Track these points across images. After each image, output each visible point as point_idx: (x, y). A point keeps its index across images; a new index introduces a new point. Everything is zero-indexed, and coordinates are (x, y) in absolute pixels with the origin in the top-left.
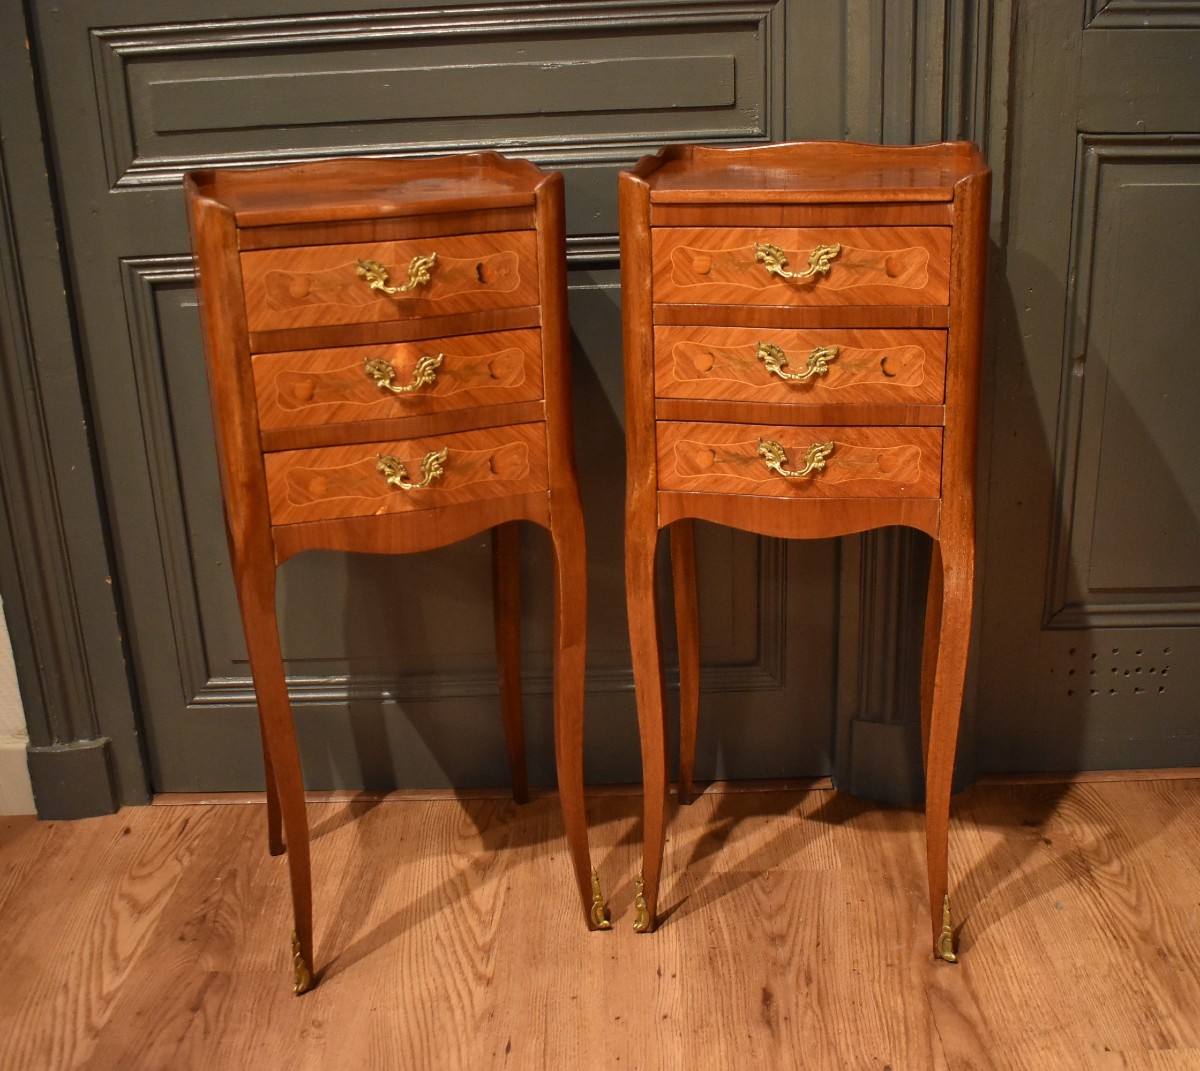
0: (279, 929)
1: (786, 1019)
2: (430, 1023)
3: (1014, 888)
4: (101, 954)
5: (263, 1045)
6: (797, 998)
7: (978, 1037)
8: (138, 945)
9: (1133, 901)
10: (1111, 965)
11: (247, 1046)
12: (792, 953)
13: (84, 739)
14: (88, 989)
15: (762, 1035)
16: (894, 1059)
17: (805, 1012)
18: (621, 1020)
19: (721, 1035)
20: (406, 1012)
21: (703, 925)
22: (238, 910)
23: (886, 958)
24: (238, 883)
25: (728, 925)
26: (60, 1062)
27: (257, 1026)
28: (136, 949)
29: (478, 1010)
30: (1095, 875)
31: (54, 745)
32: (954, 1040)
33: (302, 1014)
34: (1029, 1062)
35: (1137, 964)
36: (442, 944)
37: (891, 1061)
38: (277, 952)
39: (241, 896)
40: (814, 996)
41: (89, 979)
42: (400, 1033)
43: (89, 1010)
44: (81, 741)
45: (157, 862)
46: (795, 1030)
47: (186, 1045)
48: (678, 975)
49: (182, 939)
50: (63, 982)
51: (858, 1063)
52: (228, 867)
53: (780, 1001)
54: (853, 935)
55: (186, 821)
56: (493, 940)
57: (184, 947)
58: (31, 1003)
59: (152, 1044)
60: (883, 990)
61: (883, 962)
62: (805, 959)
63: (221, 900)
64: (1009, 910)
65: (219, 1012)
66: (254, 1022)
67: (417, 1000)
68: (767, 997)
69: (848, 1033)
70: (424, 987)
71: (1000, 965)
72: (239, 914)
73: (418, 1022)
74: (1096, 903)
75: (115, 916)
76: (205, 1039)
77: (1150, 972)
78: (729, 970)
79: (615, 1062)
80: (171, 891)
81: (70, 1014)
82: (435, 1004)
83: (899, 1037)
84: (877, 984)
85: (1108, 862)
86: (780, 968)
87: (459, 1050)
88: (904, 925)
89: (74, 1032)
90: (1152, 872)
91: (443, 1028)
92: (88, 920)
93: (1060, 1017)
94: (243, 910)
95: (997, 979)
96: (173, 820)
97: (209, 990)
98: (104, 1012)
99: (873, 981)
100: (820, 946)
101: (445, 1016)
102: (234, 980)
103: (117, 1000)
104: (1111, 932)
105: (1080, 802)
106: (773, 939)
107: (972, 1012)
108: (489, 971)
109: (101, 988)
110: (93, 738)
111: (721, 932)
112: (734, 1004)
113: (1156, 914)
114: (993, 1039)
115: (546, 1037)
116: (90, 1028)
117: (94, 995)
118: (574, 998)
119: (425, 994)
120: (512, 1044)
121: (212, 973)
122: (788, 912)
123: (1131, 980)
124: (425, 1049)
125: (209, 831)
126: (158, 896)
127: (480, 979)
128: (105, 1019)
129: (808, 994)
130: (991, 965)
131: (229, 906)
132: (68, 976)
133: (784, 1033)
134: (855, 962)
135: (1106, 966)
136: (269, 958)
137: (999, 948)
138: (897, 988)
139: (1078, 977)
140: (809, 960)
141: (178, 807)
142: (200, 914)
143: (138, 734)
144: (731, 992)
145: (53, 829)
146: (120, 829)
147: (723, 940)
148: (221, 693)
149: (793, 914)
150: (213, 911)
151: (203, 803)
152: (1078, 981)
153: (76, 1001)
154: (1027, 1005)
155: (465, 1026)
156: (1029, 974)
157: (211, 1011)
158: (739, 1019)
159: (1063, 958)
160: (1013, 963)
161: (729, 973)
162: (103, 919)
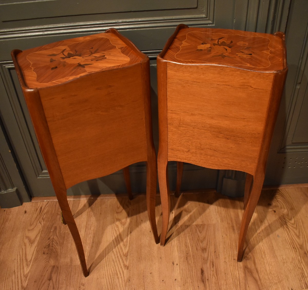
0: (70, 249)
1: (208, 280)
2: (113, 284)
4: (23, 259)
6: (210, 272)
7: (258, 285)
8: (32, 256)
9: (298, 234)
10: (292, 258)
12: (208, 255)
13: (10, 188)
14: (21, 273)
15: (201, 286)
17: (213, 277)
18: (164, 281)
19: (191, 286)
20: (106, 280)
21: (184, 245)
23: (233, 257)
24: (57, 232)
25: (191, 245)
27: (67, 286)
28: (32, 257)
29: (126, 278)
30: (287, 224)
31: (2, 191)
32: (252, 287)
33: (79, 281)
35: (299, 257)
36: (114, 254)
38: (70, 258)
39: (58, 237)
40: (215, 271)
41: (20, 269)
43: (21, 281)
44: (9, 189)
45: (35, 224)
46: (210, 284)
48: (178, 264)
49: (44, 253)
50: (14, 271)
52: (54, 225)
53: (206, 274)
54: (224, 248)
55: (41, 208)
56: (128, 252)
57: (45, 256)
58: (6, 278)
60: (233, 268)
61: (232, 258)
62: (212, 257)
63: (53, 238)
64: (265, 237)
65: (56, 281)
66: (66, 284)
67: (109, 275)
68: (202, 272)
69: (224, 285)
71: (264, 259)
72: (59, 244)
73: (110, 283)
74: (288, 235)
75: (25, 245)
77: (302, 260)
80: (39, 235)
81: (17, 283)
82: (114, 276)
83: (238, 286)
84: (231, 267)
85: (291, 219)
86: (205, 261)
89: (18, 289)
90: (303, 223)
91: (116, 285)
92: (18, 247)
93: (280, 278)
94: (59, 242)
95: (263, 264)
96: (38, 207)
97: (53, 272)
98: (26, 281)
99: (230, 265)
100: (216, 252)
101: (117, 281)
102: (59, 268)
103: (29, 277)
104: (292, 246)
105: (282, 196)
106: (203, 250)
107: (257, 277)
108: (127, 263)
109: (24, 272)
110: (12, 188)
111: (189, 247)
112: (194, 275)
113: (304, 238)
114: (262, 286)
115: (144, 288)
116: (22, 287)
117: (22, 275)
118: (151, 273)
119: (111, 272)
121: (53, 266)
122: (207, 240)
123: (298, 263)
125: (48, 212)
126: (36, 237)
127: (125, 267)
128: (26, 284)
129: (213, 271)
130: (261, 259)
131: (56, 241)
132: (15, 267)
133: (207, 285)
134: (225, 258)
135: (291, 259)
136: (68, 260)
137: (263, 252)
138: (237, 268)
139: (284, 263)
140: (213, 257)
141: (39, 203)
142: (48, 244)
143: (25, 186)
144: (193, 270)
145: (5, 212)
146: (24, 211)
147: (190, 250)
148: (46, 174)
149: (208, 240)
150: (51, 243)
151: (45, 201)
152: (284, 264)
153: (18, 277)
154: (271, 274)
155: (122, 285)
156: (271, 262)
157: (54, 280)
158: (195, 280)
159: (280, 256)
160: (267, 257)
161: (192, 263)
162: (22, 246)
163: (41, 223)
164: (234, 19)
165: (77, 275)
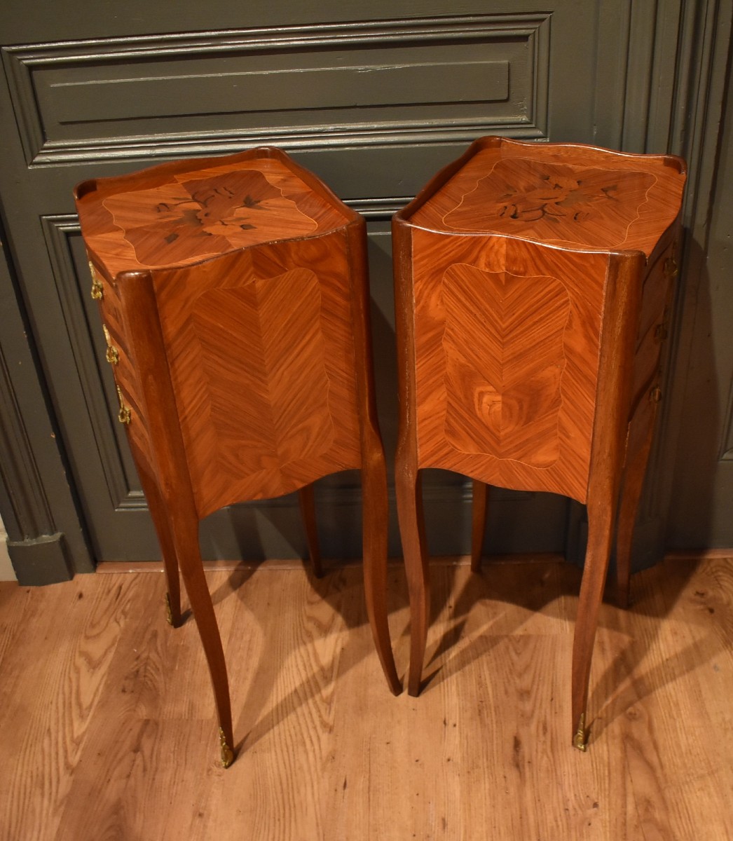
0: (189, 683)
1: (529, 762)
2: (292, 765)
4: (70, 703)
5: (183, 781)
6: (537, 744)
7: (656, 779)
8: (95, 696)
11: (172, 783)
12: (535, 706)
13: (46, 534)
14: (64, 733)
15: (513, 775)
16: (600, 798)
17: (542, 758)
18: (419, 762)
19: (486, 776)
20: (276, 755)
21: (474, 681)
22: (160, 667)
24: (159, 642)
25: (491, 682)
26: (51, 794)
27: (178, 765)
28: (93, 699)
29: (324, 753)
31: (27, 540)
32: (640, 783)
33: (208, 756)
34: (689, 802)
36: (299, 697)
37: (598, 799)
38: (188, 703)
39: (161, 655)
40: (549, 743)
41: (64, 725)
42: (273, 772)
43: (66, 751)
44: (44, 536)
45: (103, 623)
46: (535, 773)
47: (132, 781)
48: (457, 725)
49: (124, 691)
50: (47, 728)
51: (576, 799)
52: (152, 628)
53: (525, 749)
55: (120, 588)
57: (126, 697)
58: (27, 744)
59: (109, 780)
61: (595, 715)
62: (543, 711)
63: (148, 658)
64: (683, 673)
65: (152, 754)
66: (176, 762)
67: (283, 744)
68: (517, 744)
69: (571, 775)
70: (287, 733)
71: (674, 719)
72: (161, 670)
73: (284, 763)
75: (78, 671)
76: (144, 776)
78: (492, 721)
79: (415, 796)
80: (113, 650)
81: (53, 755)
82: (295, 747)
83: (604, 779)
86: (525, 718)
87: (313, 787)
89: (58, 769)
91: (301, 768)
92: (60, 675)
93: (712, 763)
94: (163, 666)
95: (672, 731)
96: (111, 586)
97: (145, 735)
98: (76, 753)
100: (554, 701)
101: (302, 759)
102: (160, 727)
103: (84, 743)
106: (522, 694)
107: (655, 760)
108: (330, 719)
109: (72, 731)
110: (52, 533)
111: (487, 687)
112: (495, 749)
114: (666, 781)
115: (369, 776)
116: (67, 766)
117: (68, 739)
118: (388, 743)
119: (288, 738)
120: (348, 782)
121: (146, 720)
122: (532, 672)
124: (290, 785)
125: (137, 596)
126: (105, 653)
127: (325, 727)
128: (77, 758)
129: (544, 742)
130: (668, 718)
131: (154, 663)
132: (50, 722)
133: (528, 774)
136: (183, 708)
137: (674, 704)
139: (726, 730)
140: (546, 712)
141: (114, 575)
142: (135, 670)
143: (83, 530)
144: (493, 739)
145: (30, 593)
146: (76, 595)
147: (488, 694)
148: (138, 501)
149: (535, 672)
150: (143, 668)
151: (131, 571)
153: (57, 743)
154: (691, 753)
155: (316, 767)
156: (694, 727)
157: (147, 752)
158: (498, 762)
159: (717, 713)
160: (683, 716)
161: (492, 724)
162: (69, 673)
163: (118, 623)
164: (595, 127)
165: (203, 742)
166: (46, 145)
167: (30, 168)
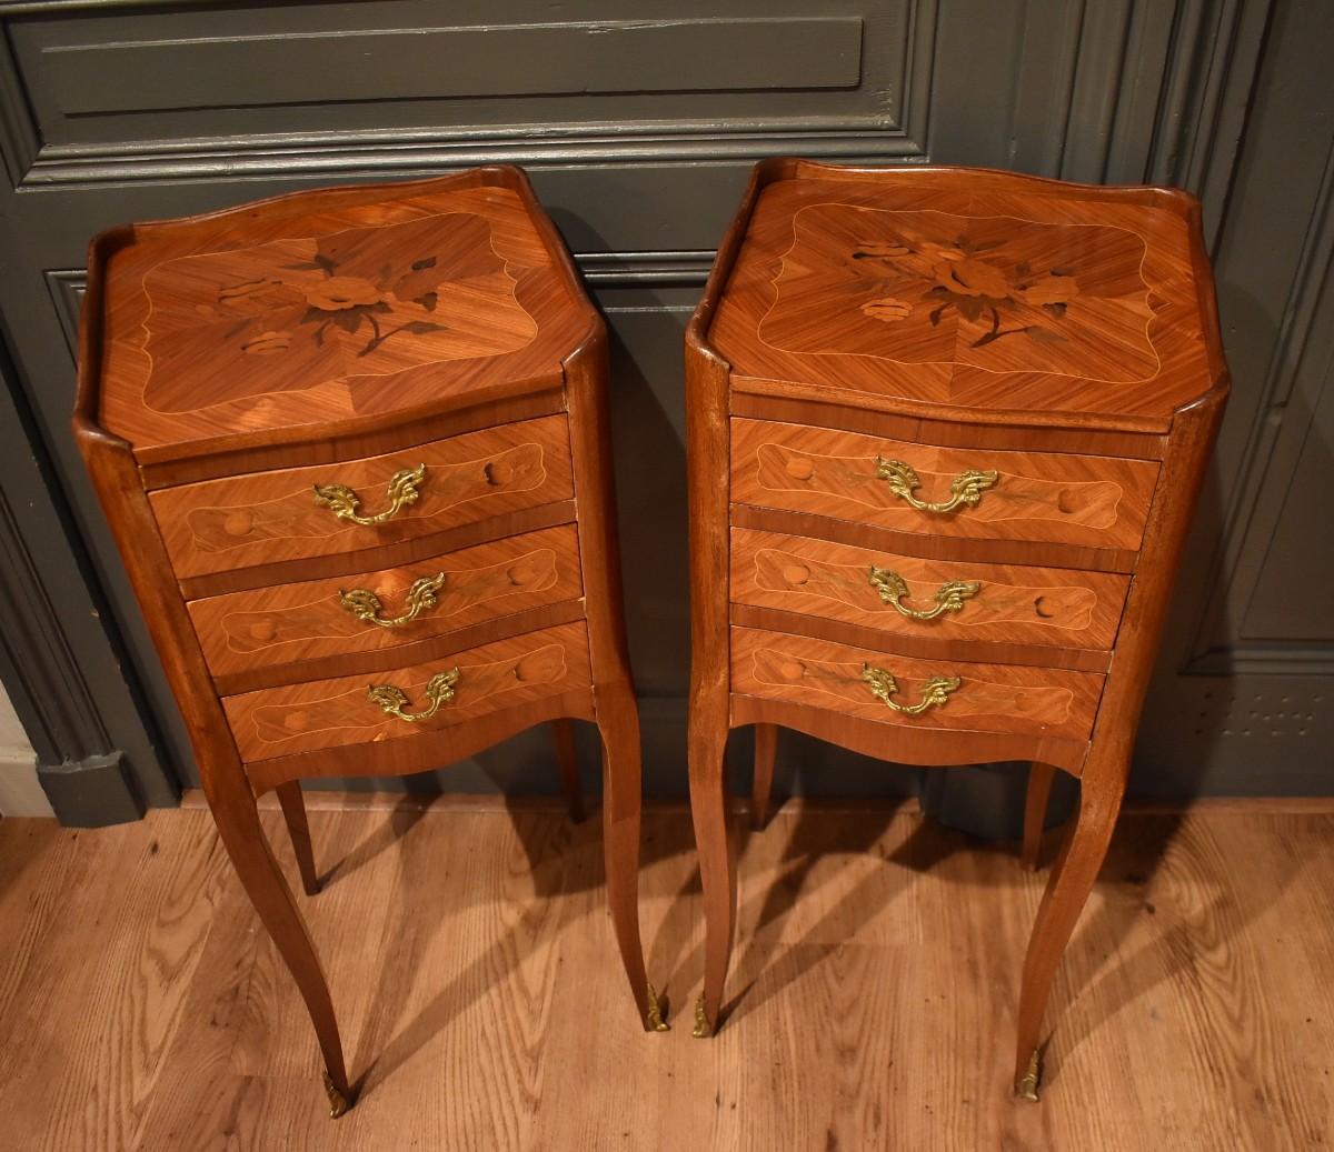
3: (1107, 983)
4: (130, 1042)
6: (863, 1147)
8: (169, 1031)
9: (1236, 1011)
10: (1203, 1113)
12: (862, 1076)
13: (97, 754)
14: (118, 1095)
20: (448, 1148)
21: (768, 1026)
22: (272, 981)
23: (963, 1090)
25: (795, 1030)
28: (166, 1036)
29: (524, 1149)
30: (1197, 965)
31: (66, 764)
35: (1232, 1112)
36: (488, 1045)
38: (313, 1049)
40: (882, 1144)
41: (119, 1079)
43: (120, 1128)
44: (94, 757)
45: (187, 899)
48: (738, 1105)
49: (214, 1023)
50: (92, 1085)
54: (929, 1052)
56: (542, 1041)
57: (217, 1035)
58: (60, 1112)
60: (956, 1139)
61: (959, 1096)
62: (875, 1086)
63: (255, 963)
64: (1100, 1020)
65: (253, 1139)
67: (460, 1130)
68: (832, 1143)
70: (468, 1111)
71: (1084, 1107)
72: (273, 987)
74: (1196, 1013)
75: (144, 985)
77: (1244, 1125)
78: (793, 1099)
80: (201, 949)
81: (100, 1133)
82: (479, 1137)
84: (950, 1130)
85: (1212, 948)
86: (846, 1097)
88: (985, 1036)
90: (1261, 966)
92: (116, 990)
94: (278, 980)
95: (1079, 1130)
96: (203, 833)
97: (244, 1104)
98: (135, 1132)
99: (945, 1125)
100: (893, 1067)
102: (269, 1089)
103: (148, 1115)
104: (1208, 1059)
105: (1190, 847)
106: (842, 1054)
108: (535, 1088)
109: (131, 1092)
110: (107, 752)
111: (787, 1039)
113: (1259, 1033)
117: (124, 1106)
118: (626, 1135)
119: (468, 1120)
121: (246, 1077)
123: (1222, 1136)
126: (188, 954)
127: (527, 1101)
128: (136, 1143)
129: (875, 1142)
130: (1075, 1106)
131: (263, 974)
132: (97, 1073)
134: (929, 1094)
135: (1198, 1115)
137: (1086, 1080)
138: (971, 1138)
139: (1166, 1129)
140: (879, 1088)
142: (231, 986)
143: (156, 749)
144: (793, 1134)
145: (77, 841)
146: (148, 845)
147: (789, 1052)
149: (865, 1013)
150: (246, 982)
152: (1166, 1136)
153: (107, 1113)
156: (1115, 1124)
157: (246, 1136)
159: (1152, 1098)
160: (1099, 1101)
161: (793, 1105)
162: (131, 987)
163: (211, 899)
164: (1014, 142)
166: (43, 152)
167: (18, 191)
